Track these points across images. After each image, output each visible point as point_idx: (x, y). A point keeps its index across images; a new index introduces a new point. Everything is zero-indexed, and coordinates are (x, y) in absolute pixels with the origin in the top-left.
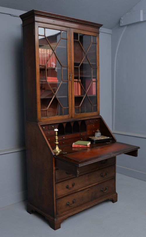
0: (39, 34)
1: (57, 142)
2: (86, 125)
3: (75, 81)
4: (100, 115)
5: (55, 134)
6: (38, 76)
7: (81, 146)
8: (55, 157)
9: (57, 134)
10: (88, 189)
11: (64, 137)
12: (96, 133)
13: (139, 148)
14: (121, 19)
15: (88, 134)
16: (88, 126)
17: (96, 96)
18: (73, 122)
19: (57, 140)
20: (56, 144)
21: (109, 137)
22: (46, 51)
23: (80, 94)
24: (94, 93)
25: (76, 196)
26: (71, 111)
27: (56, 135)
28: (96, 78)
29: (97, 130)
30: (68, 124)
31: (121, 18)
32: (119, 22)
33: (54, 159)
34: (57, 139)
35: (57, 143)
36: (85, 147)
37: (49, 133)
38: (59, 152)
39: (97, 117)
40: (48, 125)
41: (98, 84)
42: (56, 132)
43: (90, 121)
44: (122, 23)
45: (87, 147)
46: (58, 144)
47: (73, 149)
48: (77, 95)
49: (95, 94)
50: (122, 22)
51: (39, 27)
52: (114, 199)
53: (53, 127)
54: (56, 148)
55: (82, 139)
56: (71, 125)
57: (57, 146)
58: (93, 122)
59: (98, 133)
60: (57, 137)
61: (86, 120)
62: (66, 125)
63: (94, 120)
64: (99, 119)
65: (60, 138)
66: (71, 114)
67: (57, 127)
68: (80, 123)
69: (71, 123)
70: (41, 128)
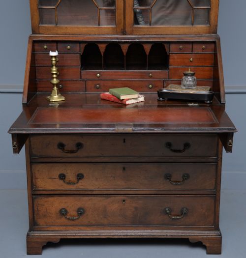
1: (55, 79)
2: (167, 56)
5: (52, 63)
7: (113, 98)
9: (54, 62)
10: (122, 197)
12: (184, 77)
16: (174, 60)
18: (129, 45)
19: (55, 76)
25: (86, 202)
27: (53, 65)
29: (188, 71)
34: (55, 72)
35: (55, 81)
42: (52, 57)
43: (181, 47)
52: (207, 245)
53: (68, 47)
55: (151, 86)
56: (122, 50)
57: (55, 88)
58: (192, 51)
59: (189, 78)
60: (54, 69)
61: (169, 43)
62: (105, 49)
63: (195, 46)
64: (213, 46)
65: (88, 74)
66: (122, 24)
67: (82, 50)
68: (147, 48)
69: (122, 46)
70: (31, 45)
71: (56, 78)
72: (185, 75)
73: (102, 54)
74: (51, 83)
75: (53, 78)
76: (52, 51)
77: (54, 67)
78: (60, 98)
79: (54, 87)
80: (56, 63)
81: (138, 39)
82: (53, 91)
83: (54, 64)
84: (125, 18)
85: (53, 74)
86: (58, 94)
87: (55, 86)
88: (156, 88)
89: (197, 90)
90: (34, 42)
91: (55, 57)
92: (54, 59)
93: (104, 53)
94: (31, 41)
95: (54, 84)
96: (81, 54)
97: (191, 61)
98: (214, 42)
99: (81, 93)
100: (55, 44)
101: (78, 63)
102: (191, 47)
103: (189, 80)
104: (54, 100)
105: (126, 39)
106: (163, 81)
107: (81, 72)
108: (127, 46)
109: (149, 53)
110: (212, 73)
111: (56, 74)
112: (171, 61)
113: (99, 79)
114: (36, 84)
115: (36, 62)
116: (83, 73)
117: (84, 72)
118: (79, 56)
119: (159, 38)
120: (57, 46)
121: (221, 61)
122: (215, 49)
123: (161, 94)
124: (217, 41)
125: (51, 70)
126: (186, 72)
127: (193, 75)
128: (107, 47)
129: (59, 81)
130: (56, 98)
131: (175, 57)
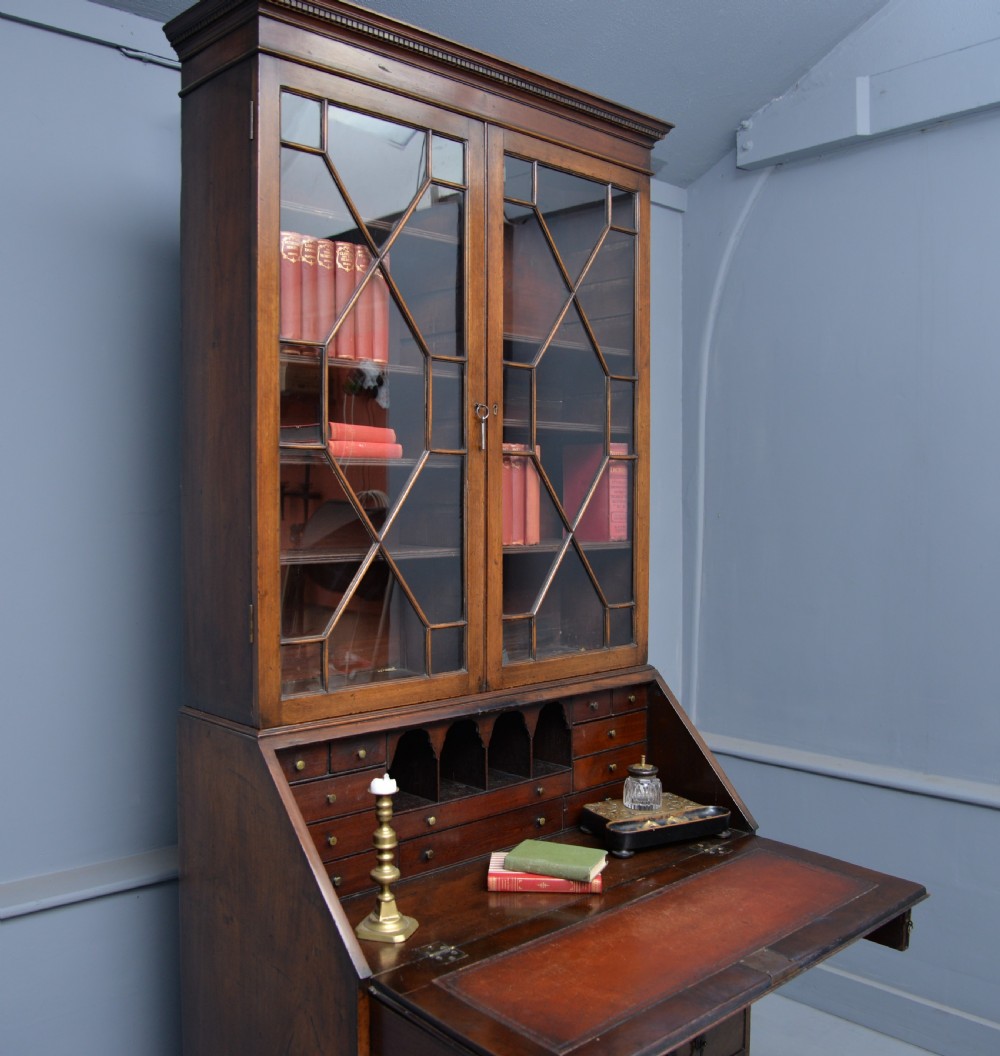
0: (287, 138)
1: (387, 869)
2: (568, 732)
3: (507, 457)
4: (650, 662)
5: (378, 817)
6: (272, 411)
7: (544, 883)
8: (372, 989)
9: (386, 813)
11: (432, 820)
12: (629, 780)
13: (920, 893)
14: (743, 128)
15: (581, 784)
17: (626, 546)
18: (496, 717)
19: (387, 857)
20: (380, 886)
21: (711, 809)
22: (326, 255)
23: (534, 535)
24: (617, 530)
26: (481, 642)
27: (381, 825)
28: (631, 439)
29: (640, 762)
30: (461, 729)
31: (746, 123)
32: (732, 145)
33: (363, 1008)
34: (387, 846)
35: (388, 873)
36: (576, 888)
37: (332, 797)
38: (400, 939)
39: (636, 678)
40: (329, 745)
41: (640, 478)
42: (379, 797)
43: (595, 704)
44: (751, 149)
45: (585, 889)
46: (393, 887)
47: (493, 903)
48: (520, 542)
49: (623, 534)
50: (750, 145)
51: (284, 89)
53: (362, 753)
54: (378, 913)
55: (542, 820)
56: (479, 737)
57: (387, 896)
59: (642, 780)
60: (386, 833)
61: (572, 698)
62: (443, 740)
66: (481, 664)
67: (391, 754)
68: (532, 720)
69: (480, 723)
70: (277, 770)
71: (392, 862)
75: (381, 863)
77: (386, 828)
79: (382, 892)
83: (386, 819)
84: (485, 647)
85: (382, 852)
87: (387, 888)
92: (386, 804)
93: (442, 753)
94: (272, 754)
95: (383, 885)
103: (643, 788)
108: (493, 721)
109: (535, 734)
111: (390, 851)
112: (574, 743)
124: (658, 680)
125: (375, 842)
126: (636, 768)
128: (448, 734)
131: (583, 731)
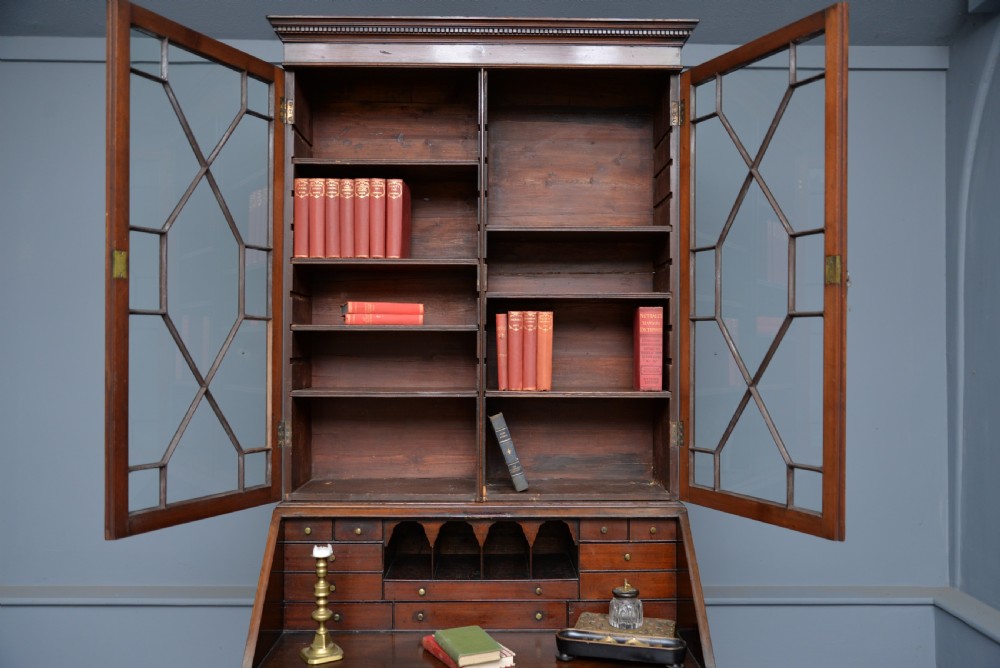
1: (322, 610)
2: (576, 549)
5: (317, 573)
9: (322, 571)
11: (422, 591)
12: (614, 600)
16: (590, 556)
17: (660, 395)
18: (490, 524)
19: (322, 602)
23: (545, 382)
24: (649, 382)
27: (319, 578)
29: (623, 585)
34: (322, 595)
35: (322, 614)
40: (333, 521)
42: (318, 559)
43: (604, 528)
46: (327, 623)
48: (531, 388)
53: (359, 530)
55: (539, 616)
56: (474, 535)
57: (322, 631)
58: (628, 538)
59: (626, 603)
60: (322, 585)
61: (578, 520)
62: (438, 532)
63: (634, 527)
64: (672, 526)
65: (398, 588)
67: (388, 536)
68: (531, 531)
69: (475, 526)
70: (275, 530)
71: (326, 606)
72: (618, 596)
73: (432, 545)
74: (313, 619)
75: (318, 607)
76: (319, 545)
77: (322, 582)
78: (332, 655)
79: (318, 628)
80: (327, 573)
81: (509, 513)
82: (316, 637)
83: (322, 576)
85: (319, 598)
86: (327, 644)
87: (322, 625)
88: (551, 620)
89: (646, 632)
90: (284, 520)
91: (325, 559)
92: (322, 565)
93: (436, 542)
94: (278, 519)
95: (318, 623)
96: (386, 545)
97: (626, 560)
98: (676, 520)
99: (382, 631)
100: (330, 524)
101: (378, 564)
102: (626, 528)
103: (626, 609)
104: (316, 662)
105: (484, 514)
106: (567, 603)
107: (383, 584)
108: (486, 526)
109: (535, 543)
110: (675, 585)
111: (323, 598)
112: (582, 558)
113: (423, 600)
114: (282, 612)
115: (286, 563)
116: (387, 585)
117: (390, 584)
118: (380, 550)
119: (556, 509)
120: (333, 527)
121: (695, 565)
122: (679, 534)
123: (563, 645)
124: (681, 518)
125: (314, 590)
126: (619, 590)
127: (635, 595)
128: (442, 529)
129: (331, 612)
130: (322, 654)
131: (592, 549)
